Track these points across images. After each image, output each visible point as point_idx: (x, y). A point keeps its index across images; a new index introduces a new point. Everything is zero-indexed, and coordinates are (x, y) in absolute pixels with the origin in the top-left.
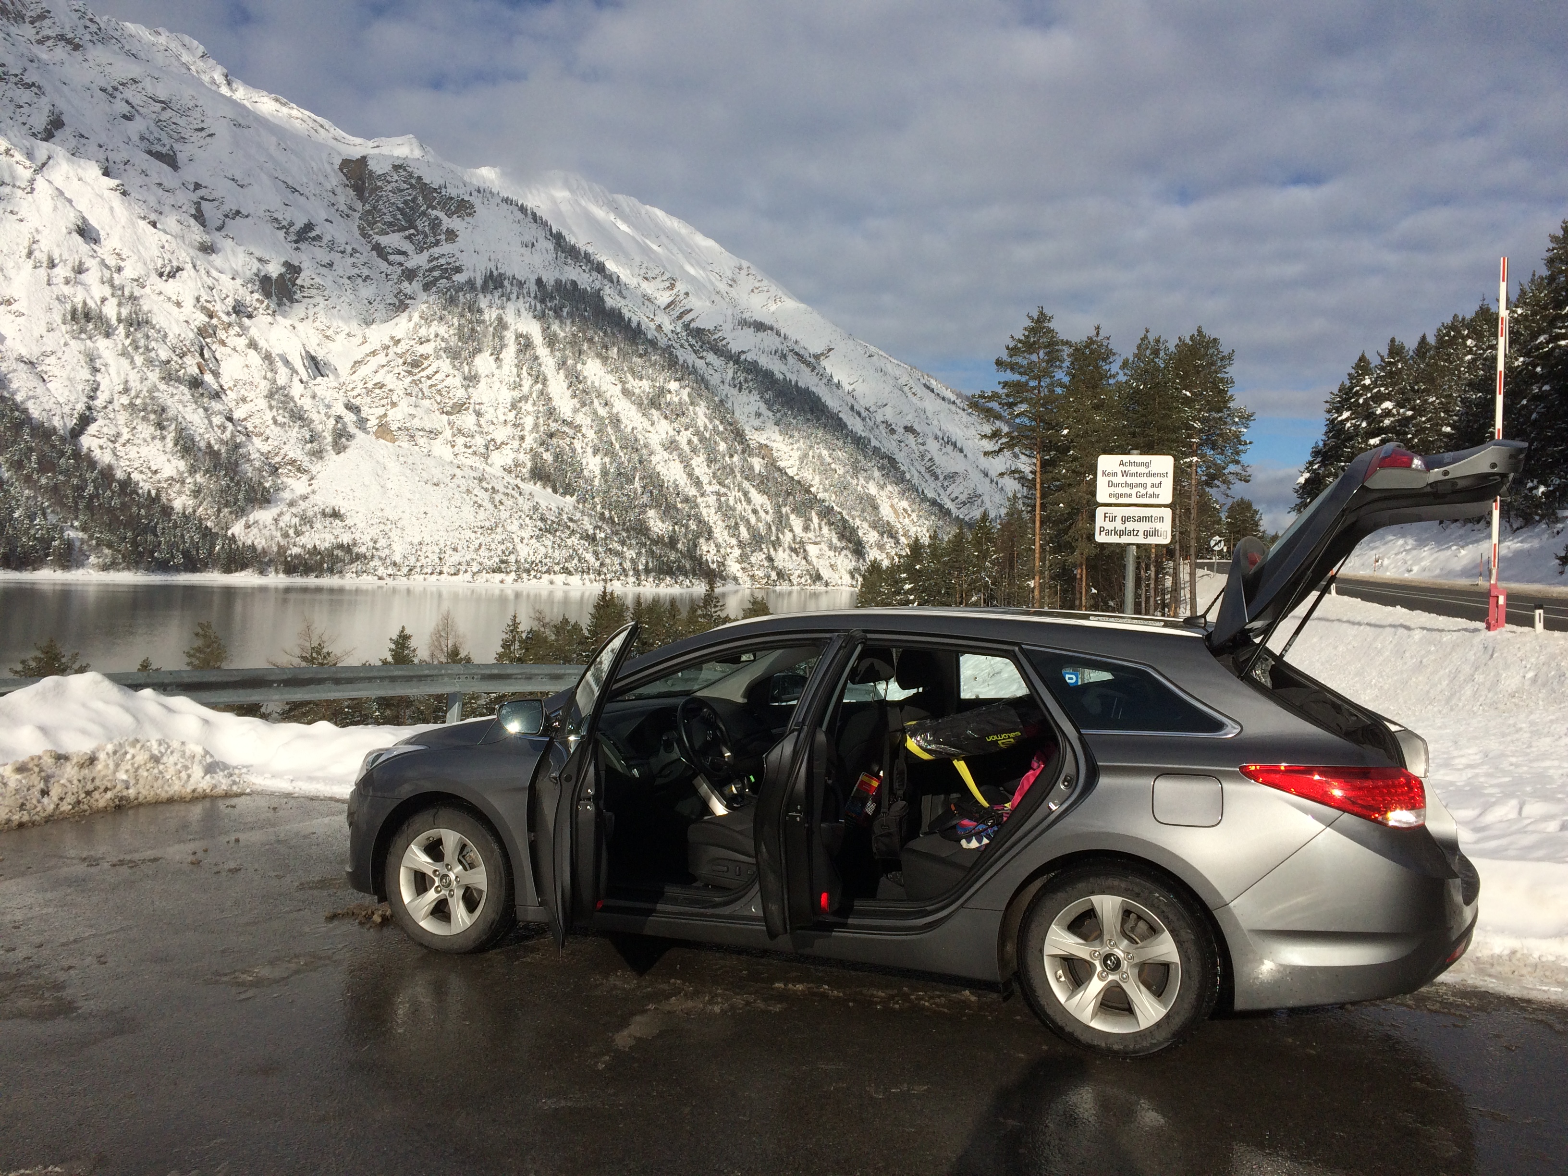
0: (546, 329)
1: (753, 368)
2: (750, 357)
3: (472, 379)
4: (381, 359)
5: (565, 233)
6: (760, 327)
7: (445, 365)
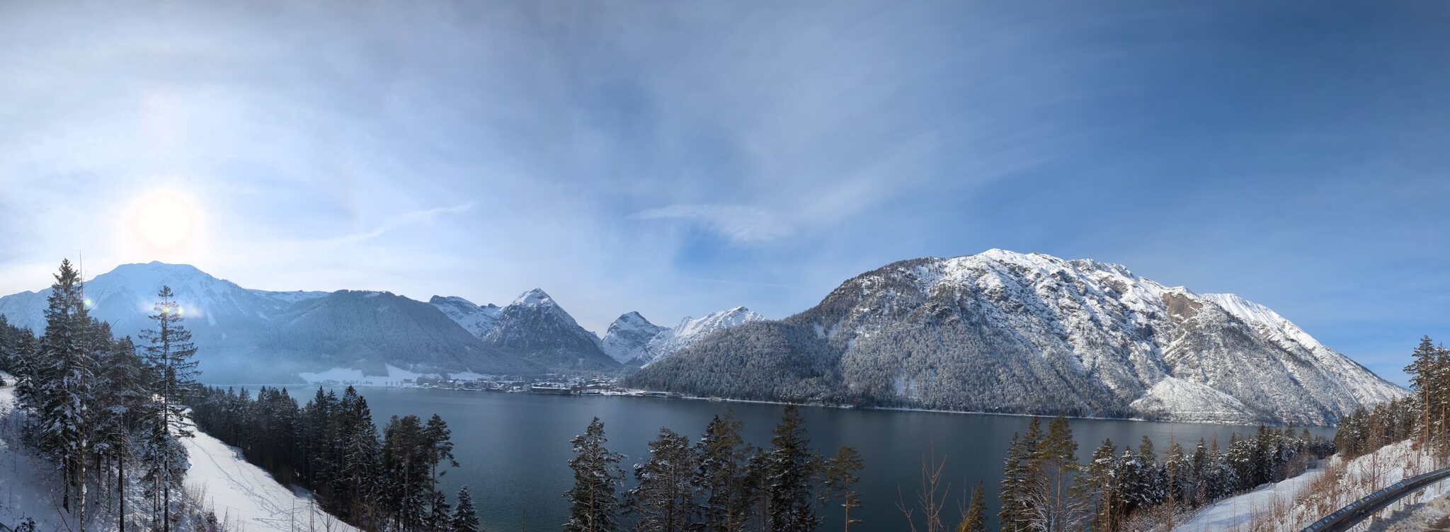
0: (1224, 341)
1: (1290, 353)
2: (1289, 350)
3: (1200, 358)
4: (1173, 352)
5: (1230, 311)
6: (1293, 340)
7: (1192, 353)
